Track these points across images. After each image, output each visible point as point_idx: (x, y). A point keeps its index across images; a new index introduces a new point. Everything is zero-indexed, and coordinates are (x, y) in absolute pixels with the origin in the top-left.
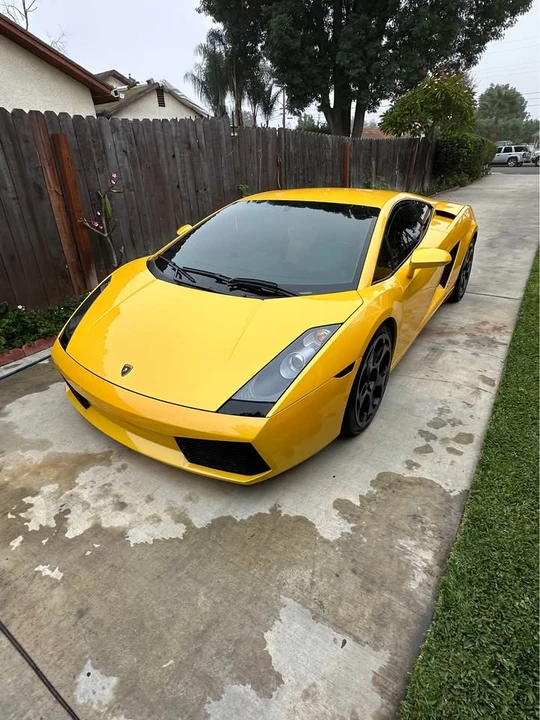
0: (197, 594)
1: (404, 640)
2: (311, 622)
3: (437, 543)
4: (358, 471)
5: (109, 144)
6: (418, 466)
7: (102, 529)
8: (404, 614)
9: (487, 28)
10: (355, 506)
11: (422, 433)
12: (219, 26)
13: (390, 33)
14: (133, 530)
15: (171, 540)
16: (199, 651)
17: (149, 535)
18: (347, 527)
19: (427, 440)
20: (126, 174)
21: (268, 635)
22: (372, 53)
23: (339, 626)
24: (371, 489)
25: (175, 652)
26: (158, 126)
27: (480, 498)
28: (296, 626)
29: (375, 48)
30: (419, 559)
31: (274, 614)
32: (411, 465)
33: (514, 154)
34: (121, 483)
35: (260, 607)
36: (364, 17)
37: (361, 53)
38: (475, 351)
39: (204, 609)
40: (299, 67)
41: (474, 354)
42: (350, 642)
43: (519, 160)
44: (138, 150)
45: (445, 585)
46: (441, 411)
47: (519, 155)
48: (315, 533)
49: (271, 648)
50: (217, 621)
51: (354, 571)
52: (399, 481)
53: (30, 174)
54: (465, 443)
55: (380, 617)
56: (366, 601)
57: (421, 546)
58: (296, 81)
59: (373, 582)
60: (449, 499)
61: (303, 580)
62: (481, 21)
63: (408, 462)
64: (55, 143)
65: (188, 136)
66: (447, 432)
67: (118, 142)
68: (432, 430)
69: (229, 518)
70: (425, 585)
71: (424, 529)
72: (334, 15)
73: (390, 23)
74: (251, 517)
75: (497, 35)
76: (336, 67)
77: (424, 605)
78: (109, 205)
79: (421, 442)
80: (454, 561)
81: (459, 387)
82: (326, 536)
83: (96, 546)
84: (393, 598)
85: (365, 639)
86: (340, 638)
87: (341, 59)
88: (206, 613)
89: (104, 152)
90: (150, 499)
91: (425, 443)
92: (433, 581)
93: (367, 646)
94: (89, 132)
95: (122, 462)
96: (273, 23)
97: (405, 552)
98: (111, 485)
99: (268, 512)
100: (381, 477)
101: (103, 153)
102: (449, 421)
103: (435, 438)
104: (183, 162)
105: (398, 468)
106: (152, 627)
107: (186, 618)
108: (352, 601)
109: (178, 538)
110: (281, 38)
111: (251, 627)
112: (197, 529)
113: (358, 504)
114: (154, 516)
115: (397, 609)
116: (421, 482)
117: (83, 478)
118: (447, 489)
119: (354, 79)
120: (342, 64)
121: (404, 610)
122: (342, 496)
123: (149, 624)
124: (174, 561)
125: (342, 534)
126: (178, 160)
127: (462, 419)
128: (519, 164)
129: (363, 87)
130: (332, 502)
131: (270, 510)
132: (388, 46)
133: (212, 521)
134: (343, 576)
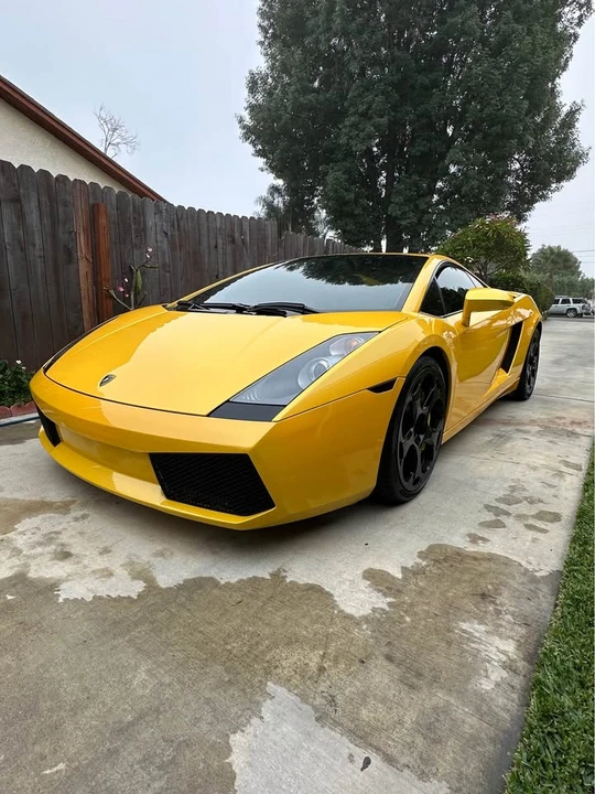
0: (136, 667)
1: (472, 768)
2: (312, 725)
3: (522, 631)
4: (400, 540)
5: (150, 223)
6: (484, 540)
7: (27, 579)
8: (472, 727)
9: (534, 192)
10: (393, 577)
11: (488, 508)
12: (280, 182)
13: (440, 192)
14: (69, 583)
15: (120, 599)
16: (113, 753)
17: (89, 590)
18: (382, 602)
19: (496, 515)
20: (163, 255)
21: (237, 740)
22: (423, 206)
23: (360, 735)
24: (419, 561)
25: (72, 750)
26: (204, 216)
27: (580, 577)
28: (286, 728)
29: (427, 203)
30: (494, 650)
31: (253, 709)
32: (474, 539)
33: (572, 305)
34: (74, 533)
35: (233, 696)
36: (416, 177)
37: (412, 206)
38: (551, 439)
39: (140, 692)
40: (352, 215)
41: (551, 442)
42: (376, 760)
43: (579, 312)
44: (180, 235)
45: (538, 683)
46: (513, 489)
47: (578, 306)
48: (334, 605)
49: (237, 760)
50: (157, 711)
51: (389, 658)
52: (459, 555)
53: (63, 237)
54: (551, 521)
55: (430, 728)
56: (407, 701)
57: (496, 631)
58: (348, 228)
59: (419, 675)
60: (534, 580)
61: (307, 664)
62: (528, 186)
63: (470, 535)
64: (94, 212)
65: (233, 231)
66: (523, 508)
67: (159, 224)
68: (503, 506)
69: (211, 579)
70: (505, 686)
71: (498, 612)
72: (386, 178)
73: (440, 184)
74: (242, 580)
75: (544, 197)
76: (389, 216)
77: (506, 716)
78: (140, 279)
79: (490, 517)
80: (552, 650)
81: (535, 469)
82: (348, 610)
83: (9, 598)
84: (452, 701)
85: (404, 760)
86: (360, 754)
87: (393, 210)
88: (142, 697)
89: (144, 230)
90: (106, 551)
91: (494, 518)
92: (518, 682)
93: (406, 771)
94: (131, 208)
95: (85, 511)
96: (329, 178)
97: (471, 638)
98: (60, 533)
99: (269, 577)
100: (431, 549)
101: (142, 231)
102: (526, 498)
103: (508, 514)
104: (224, 254)
105: (458, 541)
106: (49, 710)
107: (108, 701)
108: (383, 700)
109: (129, 597)
110: (336, 191)
111: (211, 724)
112: (161, 589)
113: (400, 576)
114: (107, 569)
115: (459, 716)
116: (491, 558)
117: (27, 524)
118: (530, 568)
119: (406, 227)
120: (394, 214)
121: (473, 720)
122: (377, 566)
123: (44, 705)
124: (116, 623)
125: (374, 610)
126: (220, 251)
127: (542, 498)
128: (578, 316)
129: (415, 235)
130: (360, 572)
131: (271, 575)
132: (438, 203)
133: (185, 581)
134: (371, 664)
